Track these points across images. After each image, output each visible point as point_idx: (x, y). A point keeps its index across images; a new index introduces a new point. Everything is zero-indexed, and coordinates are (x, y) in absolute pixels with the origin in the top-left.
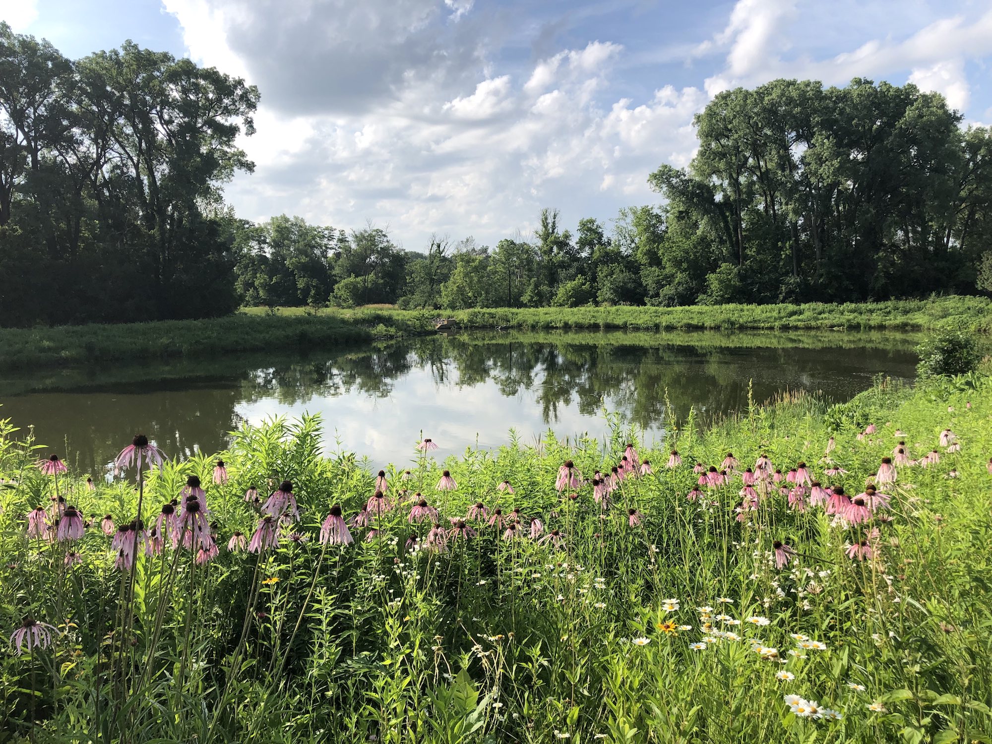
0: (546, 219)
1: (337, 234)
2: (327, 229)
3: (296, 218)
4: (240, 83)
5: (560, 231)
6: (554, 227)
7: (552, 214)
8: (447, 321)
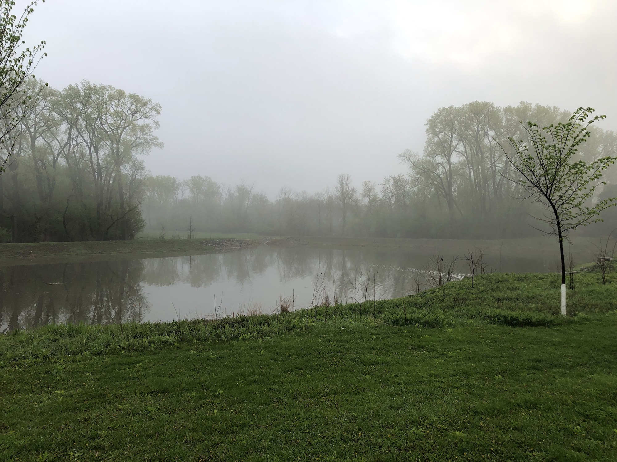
0: (342, 181)
1: (227, 187)
2: (222, 183)
3: (206, 177)
4: (149, 101)
5: (350, 188)
6: (347, 185)
7: (346, 178)
8: (272, 240)
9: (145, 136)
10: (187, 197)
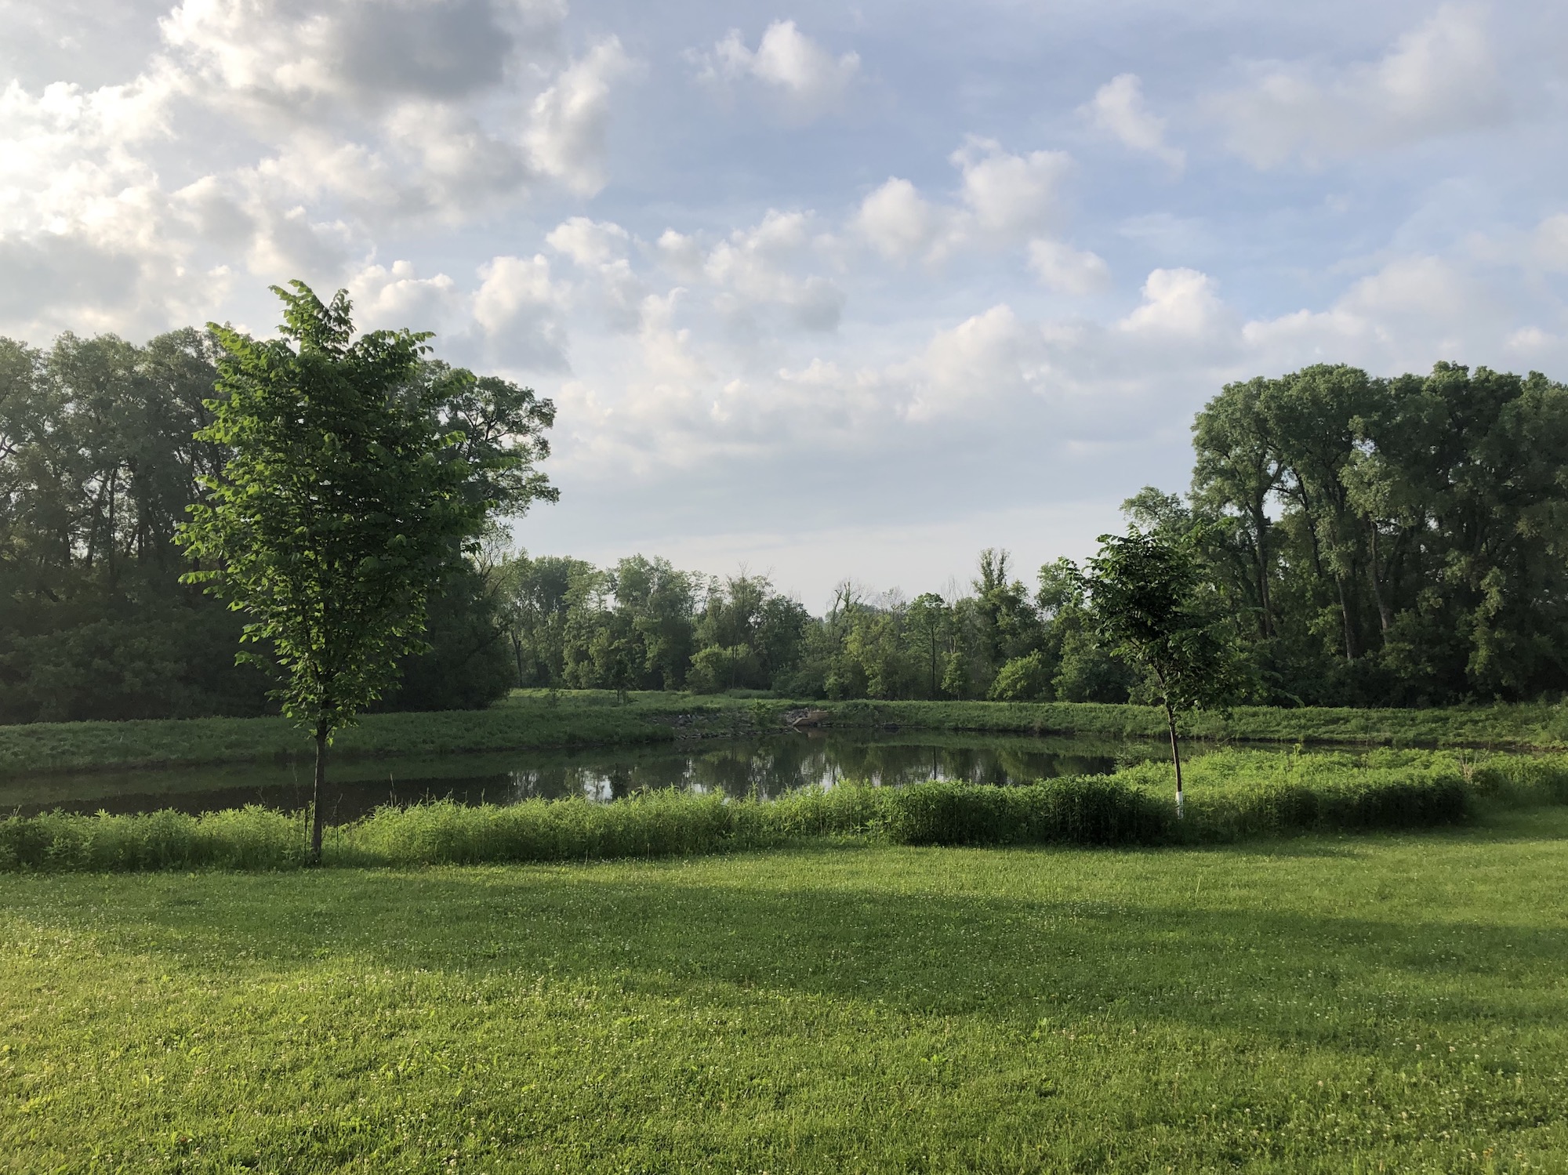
0: (989, 564)
4: (528, 394)
5: (1009, 582)
6: (1001, 574)
8: (811, 715)
9: (516, 473)
10: (610, 610)
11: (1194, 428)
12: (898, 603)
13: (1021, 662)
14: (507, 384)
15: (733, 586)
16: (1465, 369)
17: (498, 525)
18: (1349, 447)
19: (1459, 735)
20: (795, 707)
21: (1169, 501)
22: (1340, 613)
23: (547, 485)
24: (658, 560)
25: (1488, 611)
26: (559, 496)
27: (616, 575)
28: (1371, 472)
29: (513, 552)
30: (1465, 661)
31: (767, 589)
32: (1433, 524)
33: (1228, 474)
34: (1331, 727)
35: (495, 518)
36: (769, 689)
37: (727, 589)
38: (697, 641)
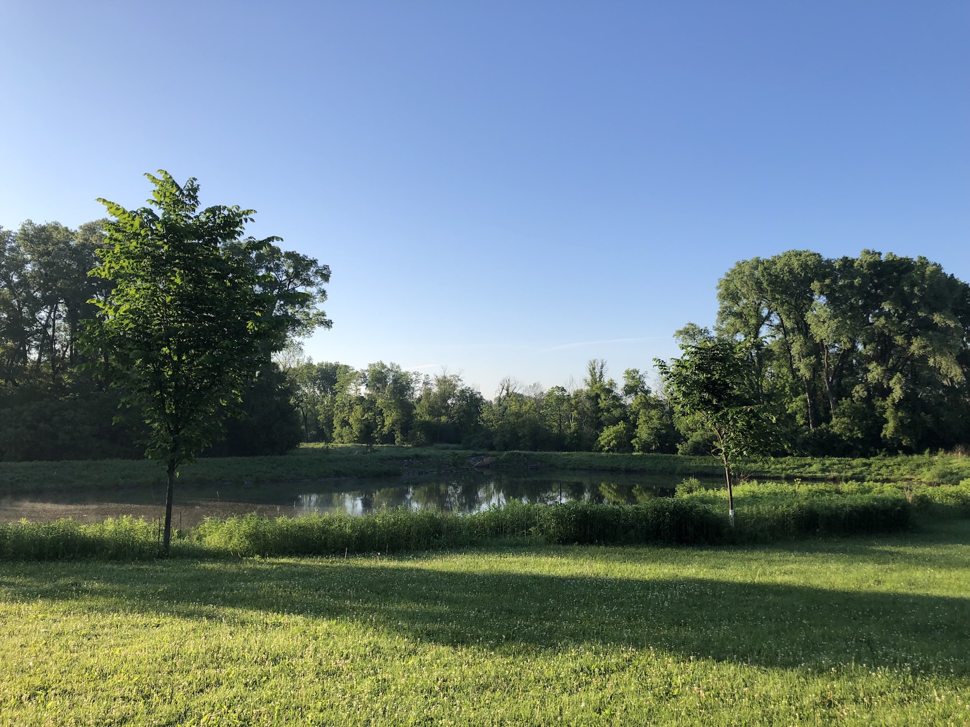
0: (594, 369)
1: (422, 378)
2: (414, 373)
5: (606, 380)
6: (601, 375)
7: (600, 364)
8: (486, 460)
9: (306, 310)
10: (363, 395)
11: (718, 288)
12: (538, 392)
13: (612, 429)
14: (301, 256)
15: (439, 381)
16: (880, 254)
17: (294, 341)
18: (812, 300)
19: (878, 474)
20: (476, 455)
21: (703, 332)
22: (805, 400)
23: (325, 318)
24: (392, 365)
25: (893, 400)
26: (333, 325)
27: (366, 374)
28: (825, 315)
29: (303, 360)
30: (880, 429)
31: (459, 383)
32: (860, 347)
33: (739, 315)
34: (801, 470)
35: (293, 338)
36: (460, 444)
37: (434, 382)
38: (416, 414)
